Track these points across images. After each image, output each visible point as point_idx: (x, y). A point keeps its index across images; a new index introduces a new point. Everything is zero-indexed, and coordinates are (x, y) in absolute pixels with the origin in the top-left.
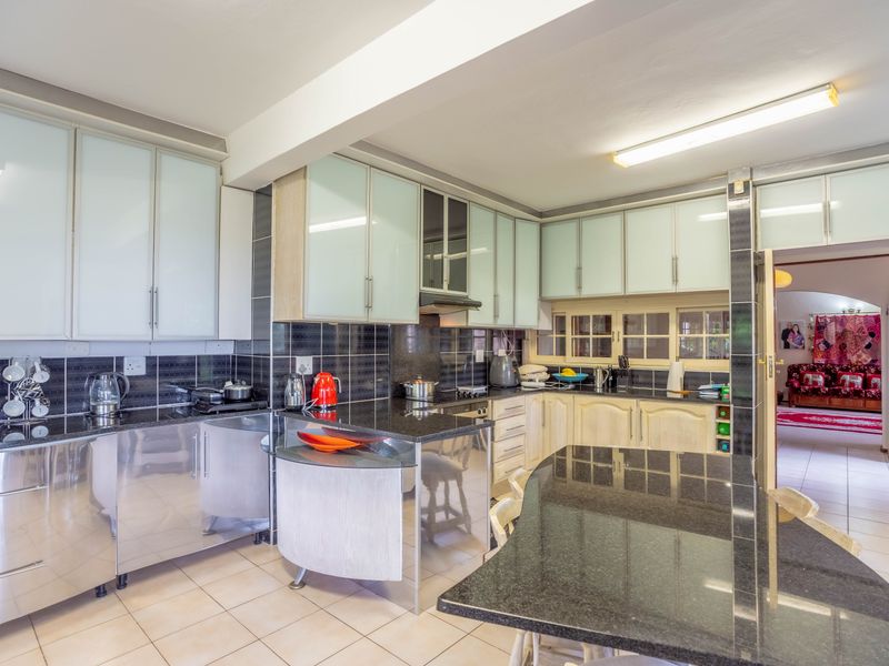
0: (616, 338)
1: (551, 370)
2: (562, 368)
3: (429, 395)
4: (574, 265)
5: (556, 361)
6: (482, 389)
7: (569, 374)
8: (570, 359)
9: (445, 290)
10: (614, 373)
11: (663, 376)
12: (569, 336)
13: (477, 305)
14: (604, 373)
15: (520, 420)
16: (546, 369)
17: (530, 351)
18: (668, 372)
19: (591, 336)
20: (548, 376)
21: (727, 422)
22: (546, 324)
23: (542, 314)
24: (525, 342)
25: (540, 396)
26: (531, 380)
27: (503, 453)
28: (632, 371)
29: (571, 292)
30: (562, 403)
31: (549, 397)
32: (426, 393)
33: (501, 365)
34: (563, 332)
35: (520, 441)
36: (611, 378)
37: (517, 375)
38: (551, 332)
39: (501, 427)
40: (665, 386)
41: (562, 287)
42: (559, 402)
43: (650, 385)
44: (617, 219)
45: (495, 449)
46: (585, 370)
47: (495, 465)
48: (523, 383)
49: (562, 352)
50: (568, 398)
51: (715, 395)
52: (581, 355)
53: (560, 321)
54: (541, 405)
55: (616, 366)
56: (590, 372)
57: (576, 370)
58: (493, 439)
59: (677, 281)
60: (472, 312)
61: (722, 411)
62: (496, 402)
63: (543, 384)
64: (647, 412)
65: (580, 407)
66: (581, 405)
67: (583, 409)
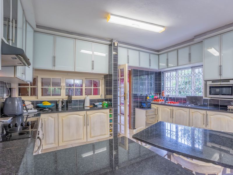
0: (63, 88)
8: (40, 98)
10: (66, 102)
11: (83, 102)
12: (39, 87)
16: (31, 103)
18: (85, 100)
19: (51, 87)
20: (33, 106)
21: (112, 114)
24: (13, 89)
40: (84, 105)
51: (101, 106)
61: (111, 110)
63: (36, 110)
64: (90, 115)
65: (61, 118)
66: (62, 117)
67: (63, 119)
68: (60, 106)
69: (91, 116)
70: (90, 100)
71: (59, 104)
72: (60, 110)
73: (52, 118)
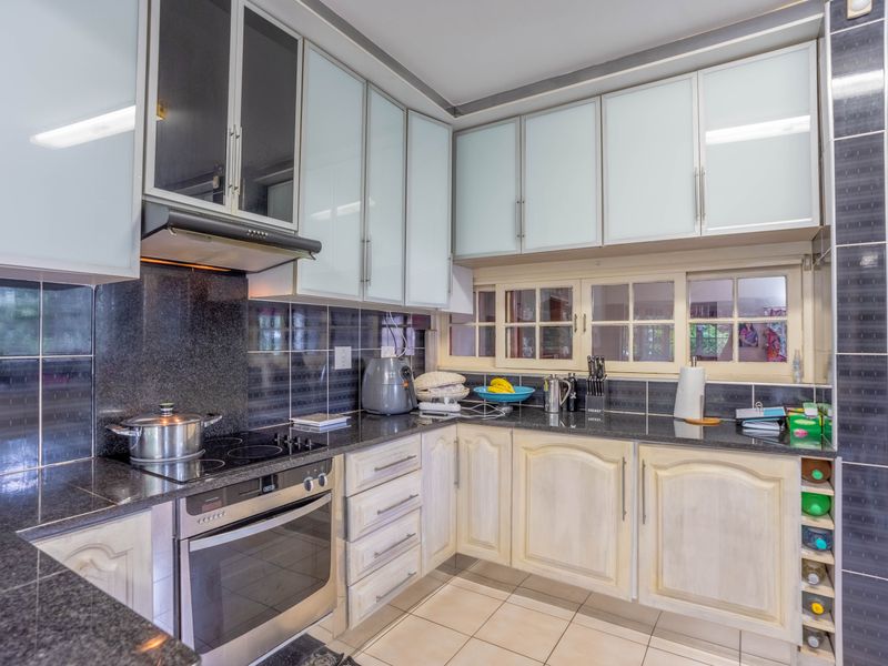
0: (580, 326)
1: (472, 381)
2: (491, 377)
3: (187, 448)
4: (510, 195)
5: (480, 365)
6: (340, 421)
7: (503, 389)
8: (503, 363)
9: (231, 208)
10: (578, 386)
11: (666, 392)
12: (501, 324)
13: (313, 248)
14: (563, 386)
15: (410, 484)
16: (463, 379)
17: (439, 350)
18: (675, 385)
19: (538, 324)
20: (467, 392)
21: (825, 491)
22: (463, 304)
23: (456, 286)
24: (429, 334)
25: (451, 432)
26: (436, 400)
27: (372, 560)
28: (609, 381)
29: (506, 245)
30: (488, 443)
31: (467, 432)
32: (179, 445)
33: (382, 373)
34: (491, 318)
35: (410, 524)
36: (573, 396)
37: (409, 391)
38: (472, 318)
39: (365, 508)
40: (671, 409)
41: (490, 236)
42: (485, 443)
43: (641, 407)
44: (588, 112)
45: (352, 556)
46: (527, 381)
47: (352, 589)
48: (423, 406)
49: (489, 350)
50: (502, 434)
51: (775, 429)
52: (520, 355)
53: (487, 300)
54: (452, 447)
55: (584, 374)
56: (537, 383)
57: (513, 380)
58: (346, 536)
59: (703, 215)
60: (304, 263)
61: (817, 468)
62: (353, 458)
63: (457, 407)
64: (657, 467)
65: (524, 452)
66: (526, 449)
67: (530, 457)
68: (554, 399)
69: (661, 473)
70: (707, 386)
71: (548, 393)
72: (554, 420)
73: (493, 444)
